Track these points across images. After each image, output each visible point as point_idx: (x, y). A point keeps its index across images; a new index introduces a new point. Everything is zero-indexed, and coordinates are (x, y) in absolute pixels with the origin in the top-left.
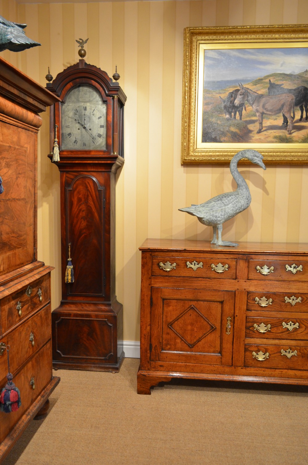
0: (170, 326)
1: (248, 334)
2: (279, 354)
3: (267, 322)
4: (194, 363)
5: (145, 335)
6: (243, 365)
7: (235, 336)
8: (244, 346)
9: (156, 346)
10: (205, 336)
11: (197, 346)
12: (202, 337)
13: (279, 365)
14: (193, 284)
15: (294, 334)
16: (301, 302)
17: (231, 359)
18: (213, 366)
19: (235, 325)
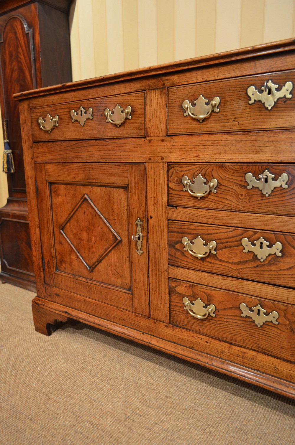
0: (61, 231)
1: (173, 258)
2: (237, 312)
3: (209, 234)
4: (96, 300)
5: (35, 243)
6: (168, 321)
7: (150, 259)
8: (167, 283)
9: (49, 261)
10: (106, 252)
11: (98, 271)
12: (102, 255)
13: (238, 338)
14: (83, 153)
15: (271, 270)
16: (286, 187)
17: (147, 303)
18: (122, 311)
19: (149, 235)
